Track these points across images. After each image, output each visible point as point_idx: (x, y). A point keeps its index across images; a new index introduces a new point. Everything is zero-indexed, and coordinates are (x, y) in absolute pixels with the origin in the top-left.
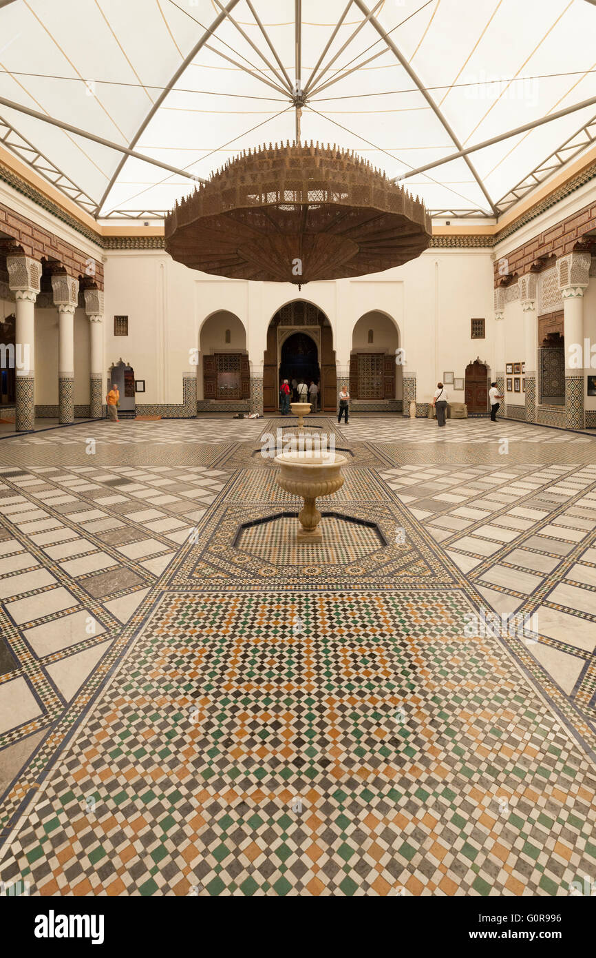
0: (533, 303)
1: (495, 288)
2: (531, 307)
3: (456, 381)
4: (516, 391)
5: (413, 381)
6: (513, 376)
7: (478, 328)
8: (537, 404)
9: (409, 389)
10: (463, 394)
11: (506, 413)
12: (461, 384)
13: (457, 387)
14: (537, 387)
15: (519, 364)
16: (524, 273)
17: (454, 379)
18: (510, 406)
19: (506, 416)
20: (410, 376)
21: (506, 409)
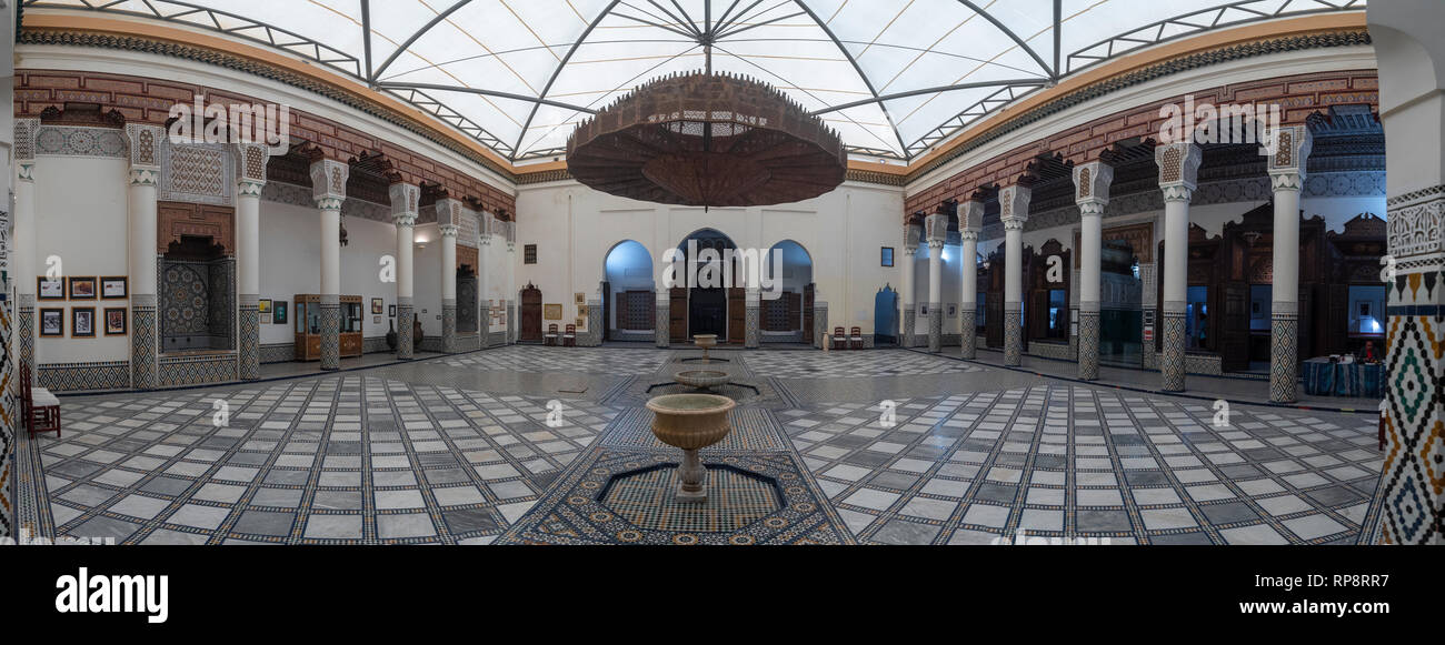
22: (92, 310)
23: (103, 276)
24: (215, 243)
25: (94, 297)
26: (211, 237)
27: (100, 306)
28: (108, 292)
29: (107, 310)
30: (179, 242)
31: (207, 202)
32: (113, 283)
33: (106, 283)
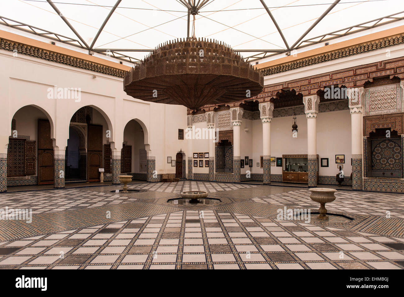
0: (213, 125)
1: (188, 114)
2: (213, 127)
3: (172, 161)
4: (200, 167)
5: (154, 161)
6: (198, 159)
7: (181, 134)
8: (215, 173)
9: (152, 166)
10: (175, 168)
11: (193, 177)
12: (174, 163)
13: (173, 165)
14: (215, 165)
15: (203, 153)
16: (209, 110)
17: (172, 160)
18: (195, 174)
19: (193, 178)
20: (153, 159)
21: (193, 176)
22: (202, 161)
23: (205, 152)
24: (229, 142)
25: (203, 158)
26: (228, 140)
27: (204, 160)
28: (206, 156)
29: (205, 161)
30: (220, 142)
31: (227, 130)
32: (206, 154)
33: (205, 154)
